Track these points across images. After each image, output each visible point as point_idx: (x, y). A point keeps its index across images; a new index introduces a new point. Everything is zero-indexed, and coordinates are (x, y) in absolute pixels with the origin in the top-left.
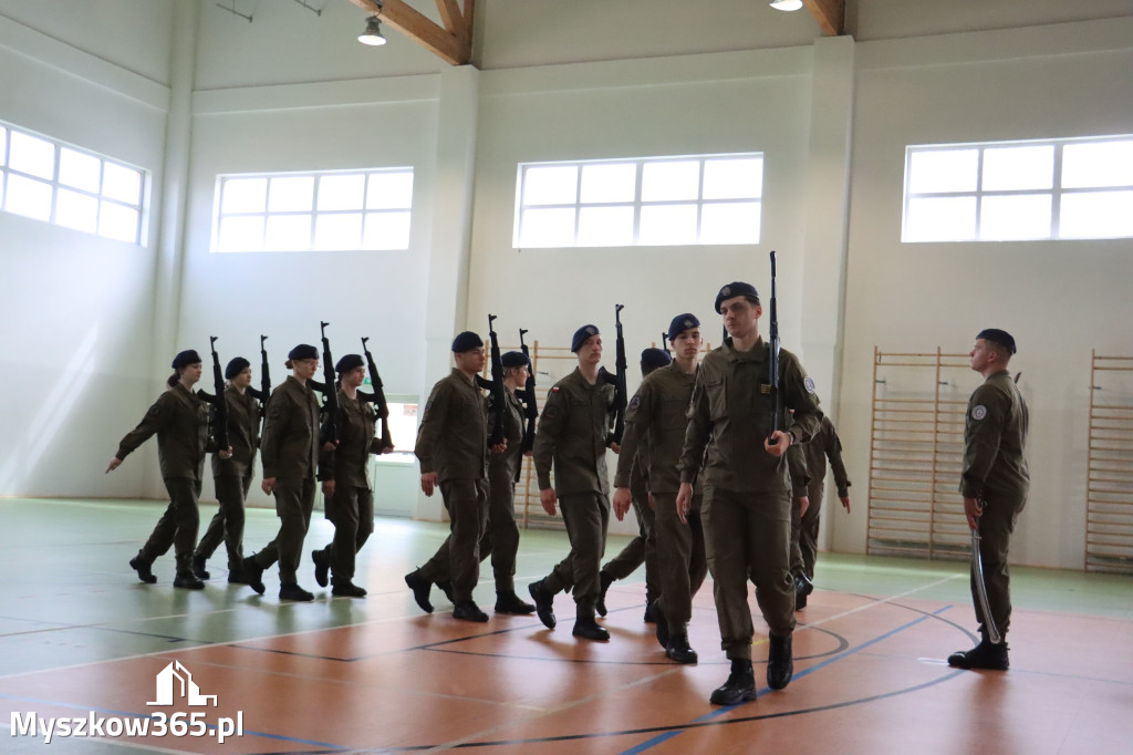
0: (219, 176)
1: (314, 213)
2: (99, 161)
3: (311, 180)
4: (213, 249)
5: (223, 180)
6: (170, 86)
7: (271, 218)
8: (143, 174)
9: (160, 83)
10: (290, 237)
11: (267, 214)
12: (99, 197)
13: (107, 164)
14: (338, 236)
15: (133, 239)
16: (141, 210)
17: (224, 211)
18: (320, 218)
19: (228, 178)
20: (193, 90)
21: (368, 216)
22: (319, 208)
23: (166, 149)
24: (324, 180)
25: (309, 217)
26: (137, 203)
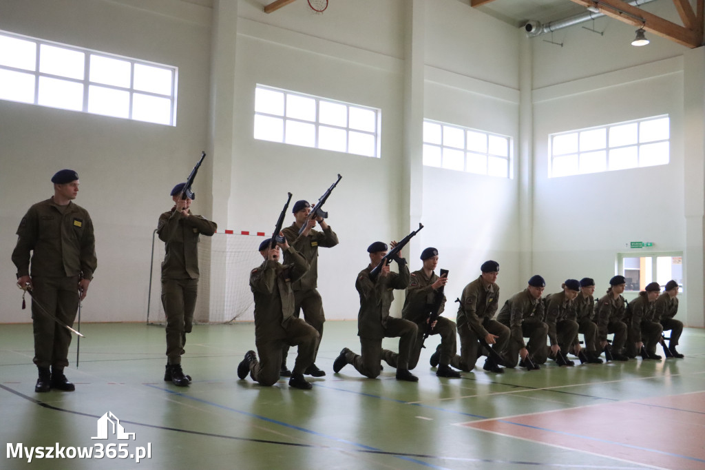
0: (550, 135)
1: (608, 149)
2: (485, 135)
3: (605, 129)
4: (550, 176)
5: (552, 137)
6: (519, 90)
7: (581, 155)
8: (509, 140)
9: (514, 88)
10: (595, 165)
11: (579, 153)
12: (487, 155)
13: (490, 137)
14: (624, 160)
15: (506, 176)
16: (509, 160)
17: (554, 154)
18: (611, 151)
19: (556, 135)
20: (532, 89)
21: (641, 146)
22: (610, 146)
23: (520, 124)
24: (612, 129)
25: (605, 152)
26: (506, 155)
